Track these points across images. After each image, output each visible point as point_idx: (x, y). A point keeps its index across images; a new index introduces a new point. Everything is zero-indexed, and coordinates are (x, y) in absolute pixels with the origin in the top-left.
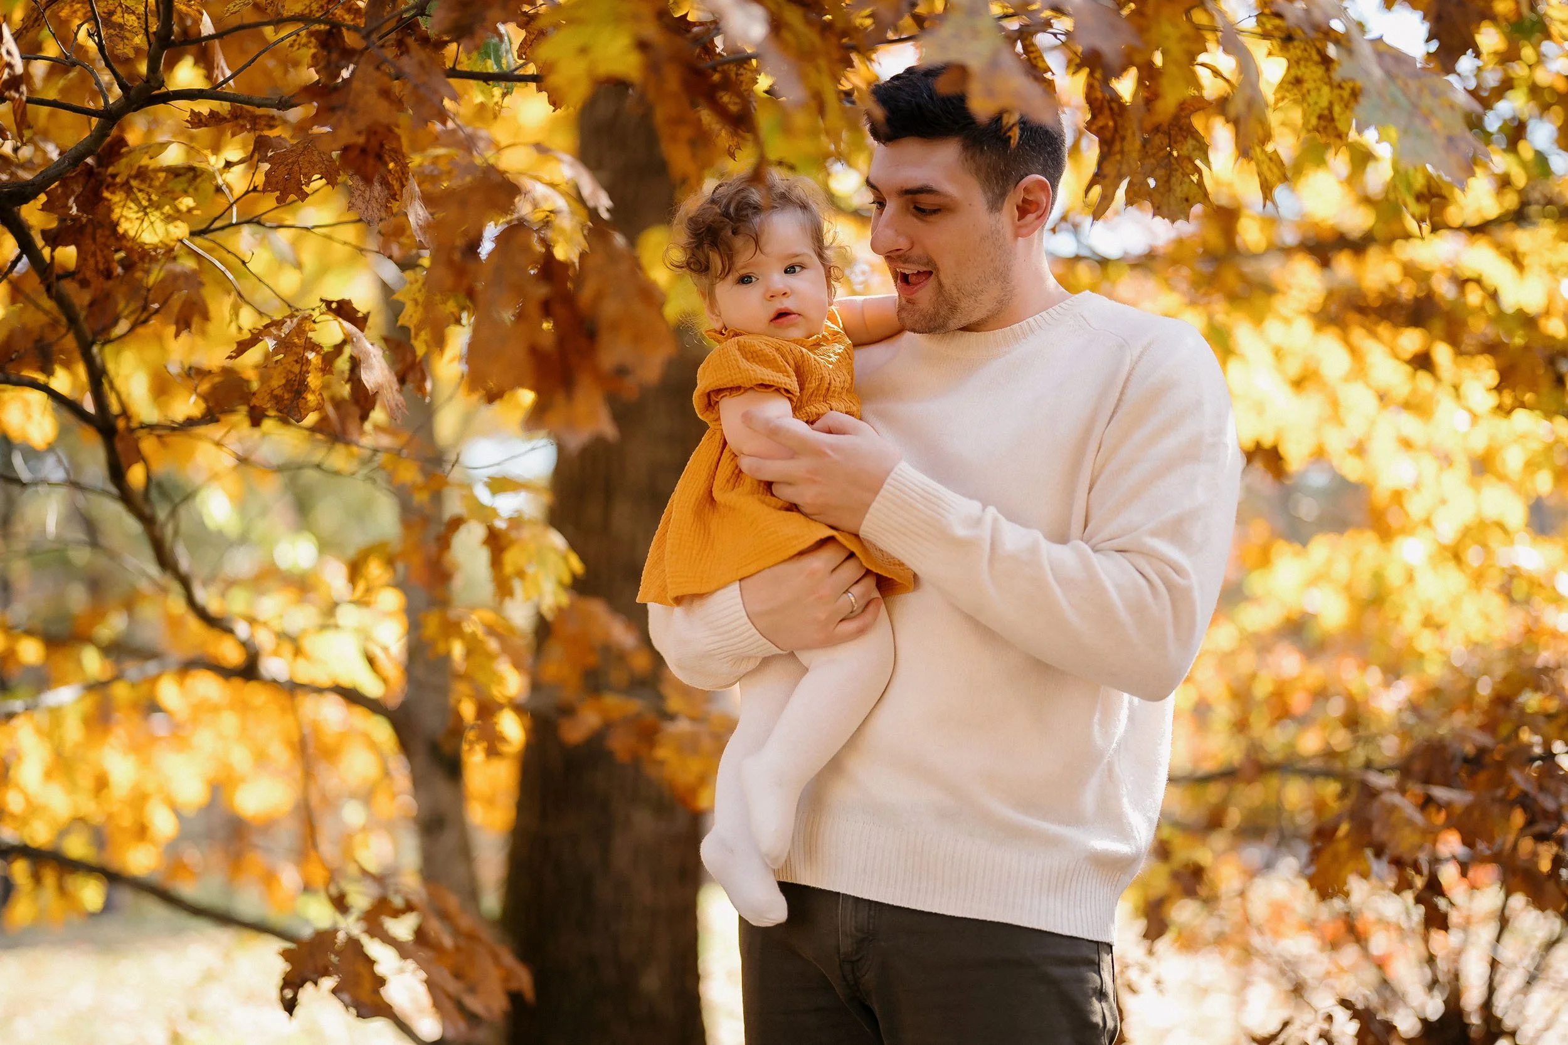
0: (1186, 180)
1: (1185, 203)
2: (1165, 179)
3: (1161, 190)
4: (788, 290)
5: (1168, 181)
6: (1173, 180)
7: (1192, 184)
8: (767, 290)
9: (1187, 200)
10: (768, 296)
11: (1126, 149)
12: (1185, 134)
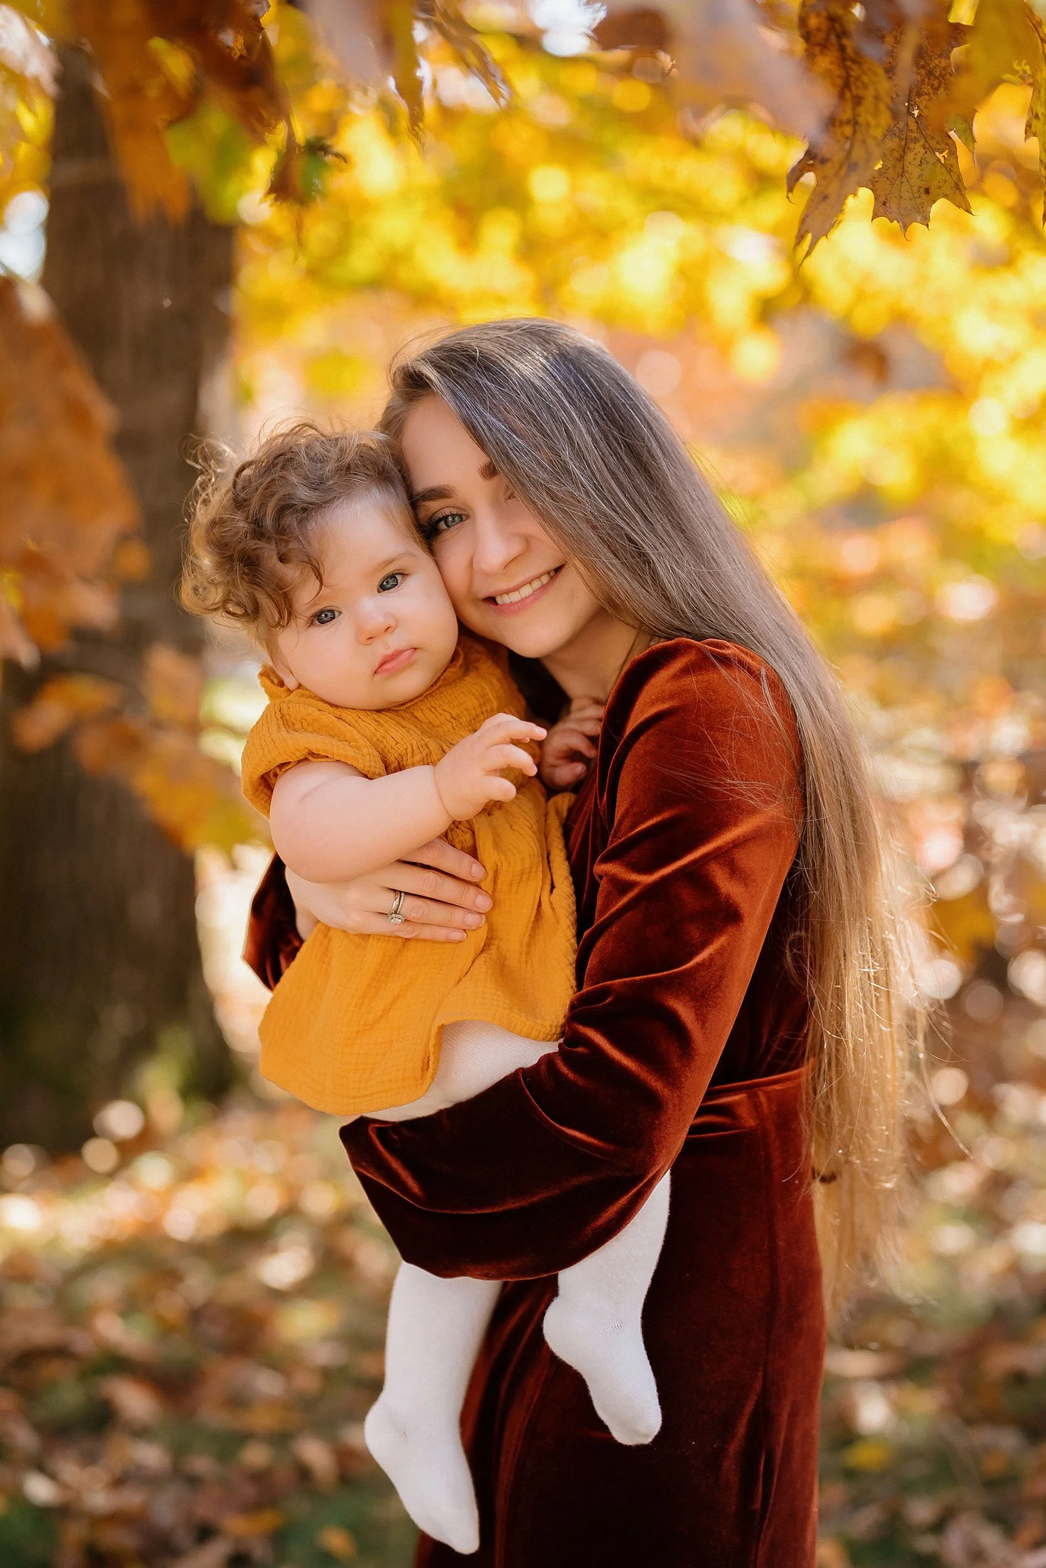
0: (929, 157)
1: (924, 196)
2: (897, 155)
3: (891, 173)
4: (391, 622)
5: (901, 159)
6: (910, 156)
7: (939, 164)
8: (359, 630)
9: (927, 191)
10: (364, 639)
11: (861, 120)
12: (936, 83)
